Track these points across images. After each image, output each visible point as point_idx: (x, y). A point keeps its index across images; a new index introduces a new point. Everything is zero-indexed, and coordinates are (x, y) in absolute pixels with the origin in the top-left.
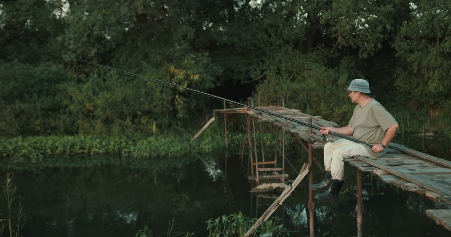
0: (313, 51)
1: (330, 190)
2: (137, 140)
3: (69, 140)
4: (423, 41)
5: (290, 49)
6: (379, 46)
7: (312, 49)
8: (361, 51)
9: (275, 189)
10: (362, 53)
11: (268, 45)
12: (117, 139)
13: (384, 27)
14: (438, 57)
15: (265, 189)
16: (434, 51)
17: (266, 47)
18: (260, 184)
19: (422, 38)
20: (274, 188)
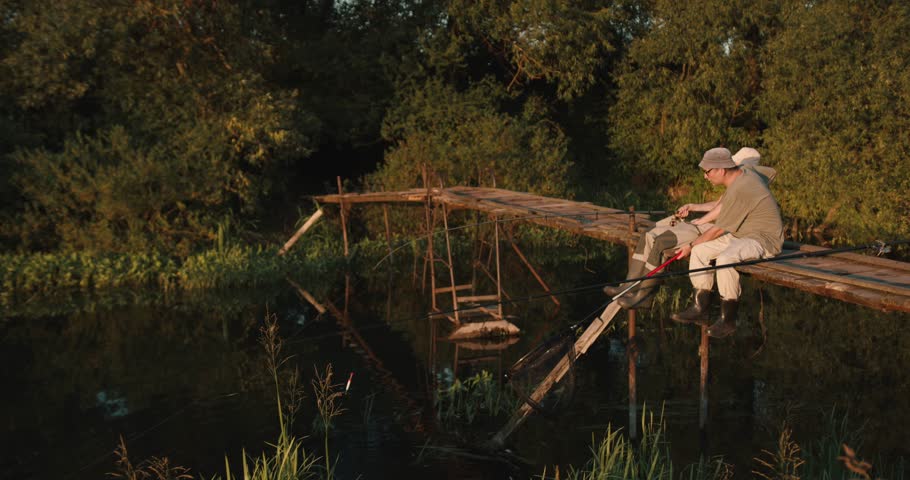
0: (475, 87)
1: (723, 317)
2: (182, 258)
3: (48, 262)
4: (665, 71)
5: (438, 83)
6: (592, 79)
7: (474, 84)
8: (560, 87)
9: (492, 331)
10: (563, 92)
11: (399, 76)
12: (144, 257)
13: (600, 47)
14: (689, 99)
15: (474, 332)
16: (682, 88)
17: (394, 80)
18: (462, 325)
19: (662, 65)
20: (490, 330)
